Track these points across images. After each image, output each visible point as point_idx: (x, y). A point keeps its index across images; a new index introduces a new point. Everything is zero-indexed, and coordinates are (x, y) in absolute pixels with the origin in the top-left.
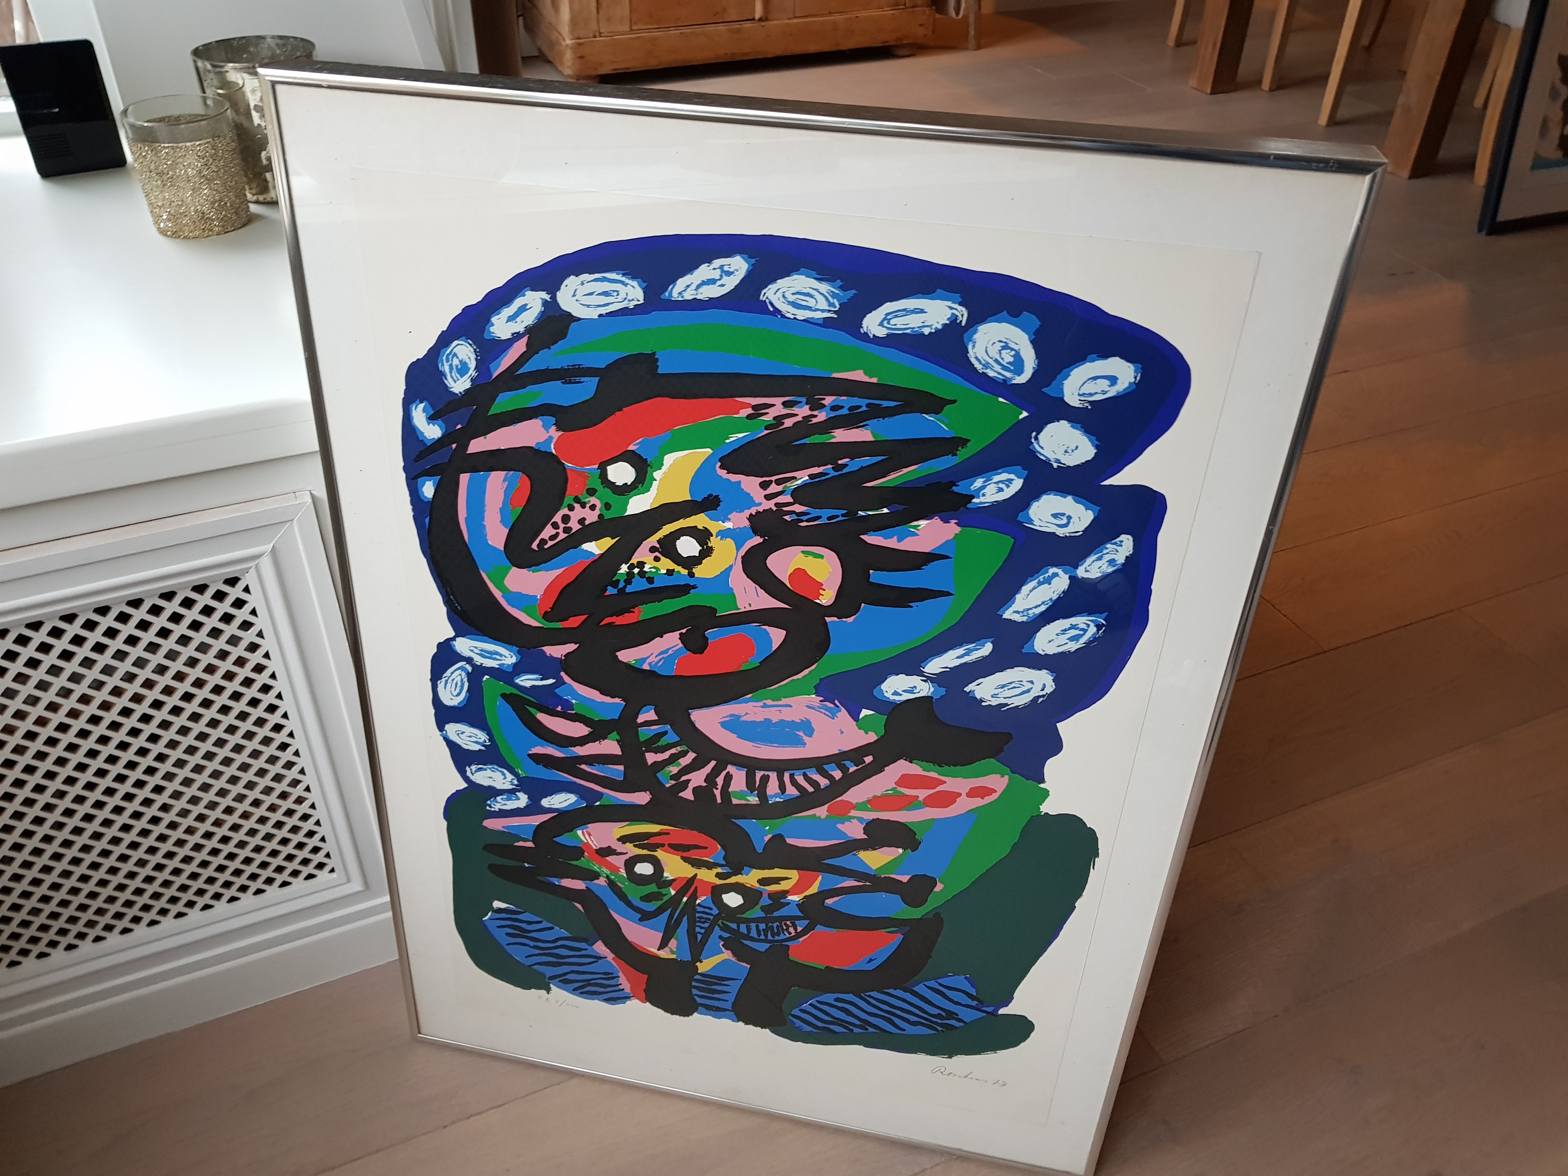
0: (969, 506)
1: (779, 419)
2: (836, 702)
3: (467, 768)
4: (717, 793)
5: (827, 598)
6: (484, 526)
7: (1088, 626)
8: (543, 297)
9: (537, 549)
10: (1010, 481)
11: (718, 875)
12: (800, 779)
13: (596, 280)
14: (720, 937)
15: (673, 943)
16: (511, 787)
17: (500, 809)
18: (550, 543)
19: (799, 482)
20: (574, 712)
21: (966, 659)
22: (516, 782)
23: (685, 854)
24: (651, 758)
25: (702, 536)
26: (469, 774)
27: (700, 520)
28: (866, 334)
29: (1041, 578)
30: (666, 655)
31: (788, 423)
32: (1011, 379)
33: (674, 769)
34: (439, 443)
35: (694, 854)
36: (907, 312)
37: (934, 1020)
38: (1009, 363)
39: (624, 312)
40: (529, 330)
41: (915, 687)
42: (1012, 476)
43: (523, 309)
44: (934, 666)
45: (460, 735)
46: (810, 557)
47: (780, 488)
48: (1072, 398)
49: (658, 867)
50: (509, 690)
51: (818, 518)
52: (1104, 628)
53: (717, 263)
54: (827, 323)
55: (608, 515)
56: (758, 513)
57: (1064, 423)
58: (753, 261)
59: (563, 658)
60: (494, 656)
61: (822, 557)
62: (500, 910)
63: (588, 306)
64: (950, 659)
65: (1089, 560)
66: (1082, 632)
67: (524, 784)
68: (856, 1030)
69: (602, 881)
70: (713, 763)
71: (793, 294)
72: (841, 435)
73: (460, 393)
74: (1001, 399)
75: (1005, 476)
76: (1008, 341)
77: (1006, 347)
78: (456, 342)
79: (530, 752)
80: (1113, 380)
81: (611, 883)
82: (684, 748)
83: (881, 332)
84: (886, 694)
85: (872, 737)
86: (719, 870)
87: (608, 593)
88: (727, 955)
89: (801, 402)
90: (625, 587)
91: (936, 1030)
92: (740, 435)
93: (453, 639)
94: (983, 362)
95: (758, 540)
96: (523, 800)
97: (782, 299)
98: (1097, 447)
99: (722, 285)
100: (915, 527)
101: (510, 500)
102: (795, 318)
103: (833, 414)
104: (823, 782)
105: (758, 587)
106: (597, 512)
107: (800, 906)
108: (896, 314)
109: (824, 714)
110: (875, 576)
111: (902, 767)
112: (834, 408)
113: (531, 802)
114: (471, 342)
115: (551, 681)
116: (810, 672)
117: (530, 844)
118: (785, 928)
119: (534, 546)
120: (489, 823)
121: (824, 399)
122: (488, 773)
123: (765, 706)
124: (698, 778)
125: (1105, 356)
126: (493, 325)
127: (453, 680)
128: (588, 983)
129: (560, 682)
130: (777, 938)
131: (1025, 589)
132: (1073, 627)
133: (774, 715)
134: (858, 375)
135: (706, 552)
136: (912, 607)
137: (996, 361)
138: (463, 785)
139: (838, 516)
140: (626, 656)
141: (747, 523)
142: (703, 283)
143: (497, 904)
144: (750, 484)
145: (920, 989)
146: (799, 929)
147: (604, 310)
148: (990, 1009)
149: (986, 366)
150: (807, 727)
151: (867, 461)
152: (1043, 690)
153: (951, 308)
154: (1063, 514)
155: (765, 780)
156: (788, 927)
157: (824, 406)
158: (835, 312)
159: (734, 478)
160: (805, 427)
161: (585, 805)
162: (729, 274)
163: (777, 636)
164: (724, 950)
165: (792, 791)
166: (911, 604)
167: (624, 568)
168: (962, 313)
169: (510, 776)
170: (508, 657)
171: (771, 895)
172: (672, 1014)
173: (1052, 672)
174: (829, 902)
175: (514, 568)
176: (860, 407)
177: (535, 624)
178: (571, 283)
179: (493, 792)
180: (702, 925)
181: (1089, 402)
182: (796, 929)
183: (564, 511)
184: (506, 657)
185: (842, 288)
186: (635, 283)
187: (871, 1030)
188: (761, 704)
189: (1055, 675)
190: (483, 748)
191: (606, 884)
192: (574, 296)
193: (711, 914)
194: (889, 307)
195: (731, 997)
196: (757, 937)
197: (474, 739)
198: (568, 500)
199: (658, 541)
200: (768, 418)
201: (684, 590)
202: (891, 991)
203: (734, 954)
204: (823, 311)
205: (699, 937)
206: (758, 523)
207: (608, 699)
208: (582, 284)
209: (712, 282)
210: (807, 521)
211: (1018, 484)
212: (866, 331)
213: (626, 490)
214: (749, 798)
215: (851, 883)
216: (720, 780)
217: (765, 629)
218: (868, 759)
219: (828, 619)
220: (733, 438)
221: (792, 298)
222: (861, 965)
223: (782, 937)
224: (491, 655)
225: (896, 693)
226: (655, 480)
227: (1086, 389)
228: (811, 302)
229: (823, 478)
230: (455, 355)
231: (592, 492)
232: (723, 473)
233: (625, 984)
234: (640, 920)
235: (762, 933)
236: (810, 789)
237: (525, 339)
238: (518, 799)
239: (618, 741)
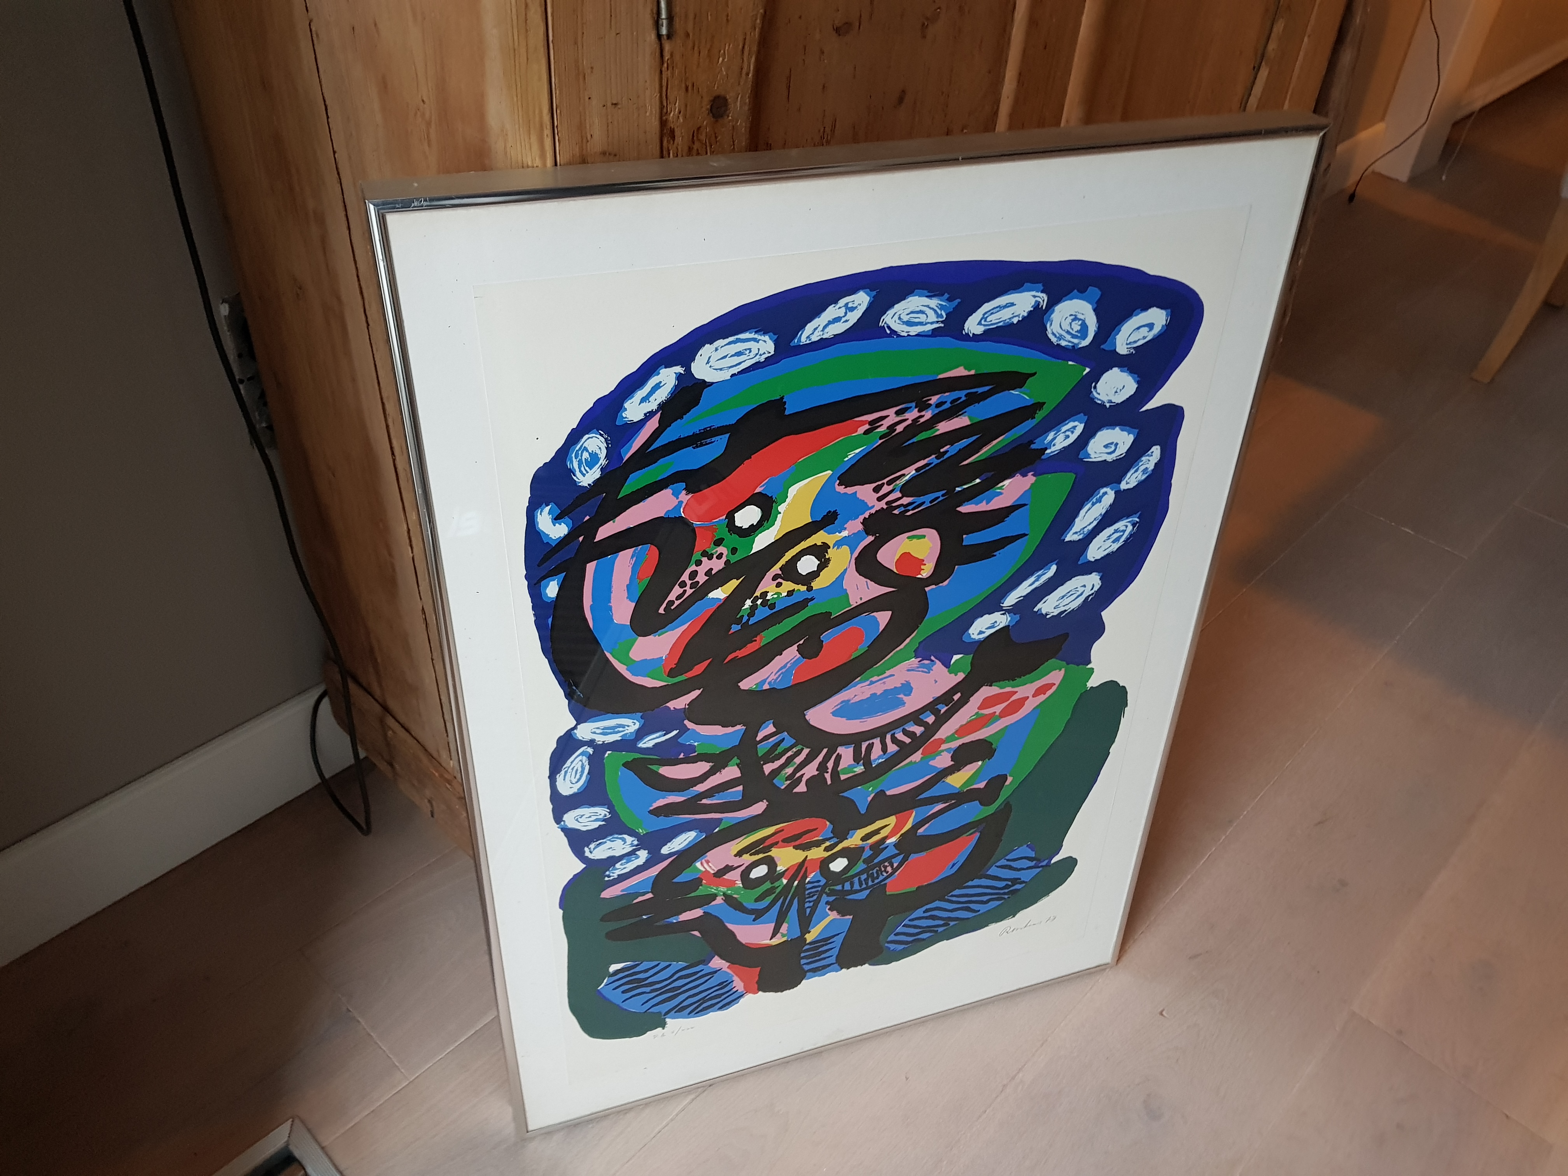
0: (1043, 457)
1: (892, 428)
2: (933, 658)
3: (586, 849)
4: (828, 776)
5: (926, 572)
6: (610, 608)
7: (1127, 526)
8: (677, 372)
9: (664, 613)
10: (1074, 427)
11: (827, 849)
12: (900, 736)
13: (729, 343)
14: (827, 903)
15: (784, 928)
16: (631, 849)
17: (618, 875)
18: (677, 603)
19: (907, 478)
20: (696, 754)
21: (1037, 584)
22: (636, 842)
23: (797, 843)
24: (768, 768)
25: (820, 552)
26: (587, 854)
27: (818, 538)
28: (967, 334)
29: (1094, 500)
30: (784, 670)
31: (900, 428)
32: (1078, 344)
33: (789, 770)
34: (565, 541)
35: (805, 840)
36: (1001, 308)
37: (1002, 891)
38: (1077, 331)
39: (756, 366)
40: (662, 406)
41: (996, 622)
42: (1076, 423)
43: (657, 386)
44: (1011, 600)
45: (579, 819)
46: (915, 540)
47: (891, 487)
48: (1122, 349)
49: (771, 863)
50: (630, 756)
51: (924, 503)
52: (1138, 525)
53: (842, 302)
54: (935, 333)
55: (734, 559)
56: (871, 515)
57: (1116, 370)
58: (874, 293)
59: (687, 707)
60: (616, 730)
61: (924, 537)
62: (617, 972)
63: (721, 369)
64: (1024, 589)
65: (1129, 475)
66: (1122, 533)
67: (644, 842)
68: (940, 929)
69: (719, 900)
70: (825, 750)
71: (907, 314)
72: (944, 427)
73: (589, 485)
74: (1070, 363)
75: (1071, 424)
76: (1077, 314)
77: (1076, 319)
78: (586, 436)
79: (651, 808)
80: (1151, 326)
81: (728, 899)
82: (799, 747)
83: (979, 330)
84: (973, 636)
85: (961, 676)
86: (828, 844)
87: (732, 631)
88: (833, 915)
89: (911, 407)
90: (748, 620)
91: (1005, 898)
92: (857, 451)
93: (575, 728)
94: (1058, 335)
95: (871, 538)
96: (643, 855)
97: (898, 321)
98: (1138, 382)
99: (846, 321)
100: (1001, 488)
101: (636, 573)
102: (908, 335)
103: (937, 411)
104: (918, 730)
105: (869, 581)
106: (724, 559)
107: (896, 845)
108: (991, 312)
109: (923, 671)
110: (969, 539)
111: (986, 692)
112: (938, 405)
113: (650, 856)
114: (602, 433)
115: (675, 732)
116: (910, 640)
117: (650, 895)
118: (883, 869)
119: (661, 611)
120: (607, 894)
121: (931, 399)
122: (609, 844)
123: (872, 683)
124: (811, 770)
125: (1145, 309)
126: (626, 410)
127: (573, 769)
128: (704, 1000)
129: (684, 730)
130: (876, 881)
131: (1082, 512)
132: (1116, 531)
133: (878, 688)
134: (960, 372)
135: (824, 564)
136: (995, 556)
137: (1068, 332)
138: (580, 866)
139: (939, 497)
140: (746, 684)
141: (861, 527)
142: (830, 323)
143: (613, 968)
144: (865, 493)
145: (993, 871)
146: (895, 865)
147: (735, 370)
148: (1044, 863)
149: (1060, 338)
150: (907, 688)
151: (964, 442)
152: (1092, 589)
153: (1035, 296)
154: (1112, 443)
155: (870, 747)
156: (885, 867)
157: (931, 405)
158: (942, 322)
159: (850, 490)
160: (916, 427)
161: (704, 836)
162: (852, 309)
163: (883, 618)
164: (829, 912)
165: (892, 748)
166: (995, 554)
167: (748, 603)
168: (1043, 298)
169: (629, 839)
170: (630, 725)
171: (872, 847)
172: (782, 991)
173: (1099, 572)
174: (921, 831)
175: (640, 638)
176: (960, 398)
177: (659, 684)
178: (707, 350)
179: (612, 861)
180: (811, 899)
181: (1134, 348)
182: (892, 866)
183: (693, 568)
184: (628, 726)
185: (949, 300)
186: (767, 338)
187: (952, 923)
188: (868, 682)
189: (1101, 574)
190: (604, 823)
191: (722, 902)
192: (708, 363)
193: (819, 886)
194: (986, 307)
195: (835, 952)
196: (859, 888)
197: (593, 818)
198: (696, 556)
199: (780, 569)
200: (882, 429)
201: (803, 604)
202: (970, 883)
203: (839, 913)
204: (932, 323)
205: (808, 910)
206: (869, 525)
207: (730, 730)
208: (716, 349)
209: (837, 320)
210: (913, 509)
211: (1080, 428)
212: (967, 332)
213: (753, 530)
214: (855, 769)
215: (941, 806)
216: (830, 765)
217: (874, 616)
218: (956, 697)
219: (927, 589)
220: (851, 455)
221: (905, 318)
222: (948, 872)
223: (881, 878)
224: (613, 730)
225: (981, 632)
226: (780, 513)
227: (1131, 339)
228: (922, 318)
229: (927, 468)
230: (586, 449)
231: (719, 542)
232: (841, 489)
233: (738, 984)
234: (754, 920)
235: (864, 883)
236: (907, 740)
237: (659, 415)
238: (638, 857)
239: (738, 765)
